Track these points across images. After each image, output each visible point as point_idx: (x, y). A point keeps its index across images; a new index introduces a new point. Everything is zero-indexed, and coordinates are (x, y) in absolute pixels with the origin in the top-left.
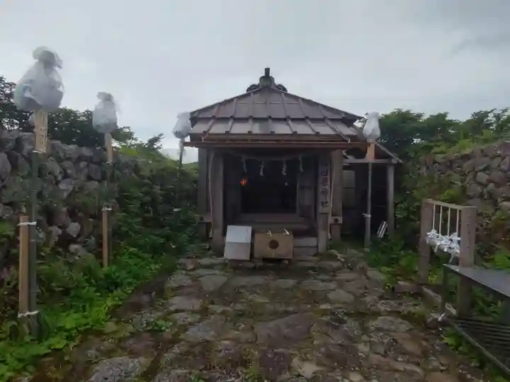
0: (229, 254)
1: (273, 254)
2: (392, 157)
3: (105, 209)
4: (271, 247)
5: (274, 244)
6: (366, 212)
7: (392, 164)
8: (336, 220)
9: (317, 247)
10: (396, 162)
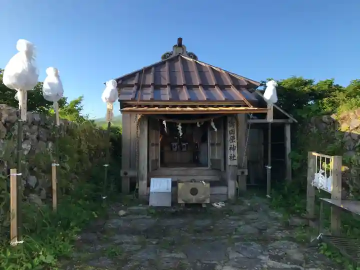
0: (153, 202)
1: (194, 199)
2: (288, 118)
3: (54, 165)
4: (192, 194)
5: (194, 192)
6: (267, 164)
7: (289, 123)
8: (243, 173)
9: (227, 195)
10: (292, 122)
